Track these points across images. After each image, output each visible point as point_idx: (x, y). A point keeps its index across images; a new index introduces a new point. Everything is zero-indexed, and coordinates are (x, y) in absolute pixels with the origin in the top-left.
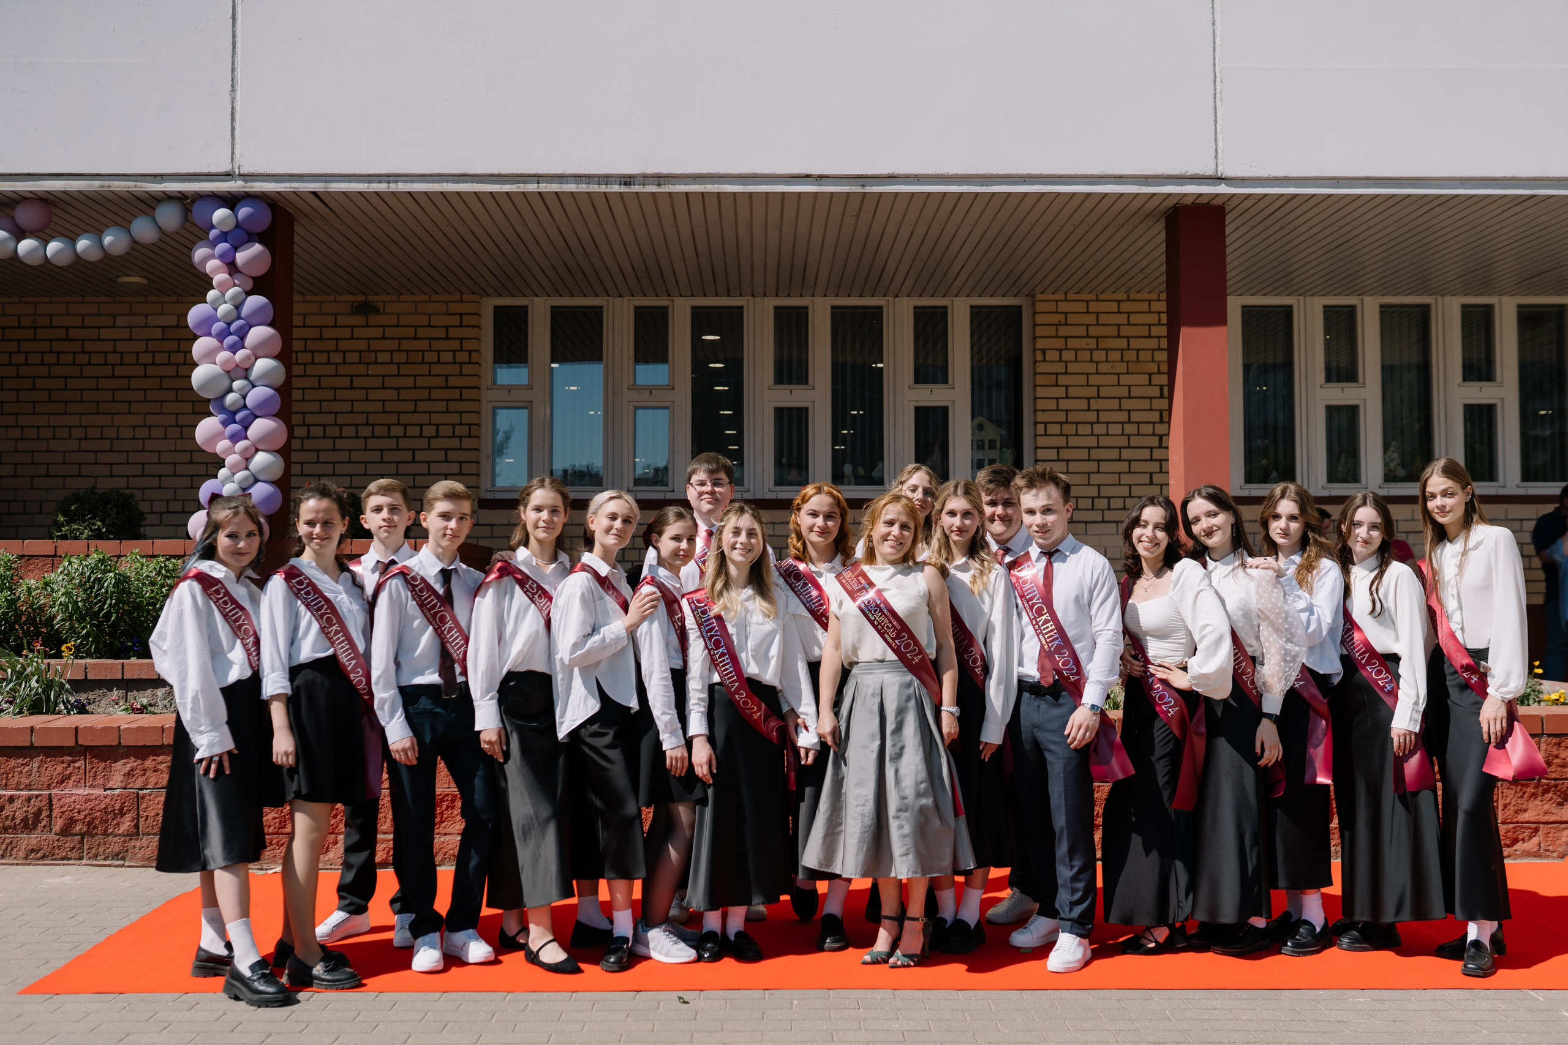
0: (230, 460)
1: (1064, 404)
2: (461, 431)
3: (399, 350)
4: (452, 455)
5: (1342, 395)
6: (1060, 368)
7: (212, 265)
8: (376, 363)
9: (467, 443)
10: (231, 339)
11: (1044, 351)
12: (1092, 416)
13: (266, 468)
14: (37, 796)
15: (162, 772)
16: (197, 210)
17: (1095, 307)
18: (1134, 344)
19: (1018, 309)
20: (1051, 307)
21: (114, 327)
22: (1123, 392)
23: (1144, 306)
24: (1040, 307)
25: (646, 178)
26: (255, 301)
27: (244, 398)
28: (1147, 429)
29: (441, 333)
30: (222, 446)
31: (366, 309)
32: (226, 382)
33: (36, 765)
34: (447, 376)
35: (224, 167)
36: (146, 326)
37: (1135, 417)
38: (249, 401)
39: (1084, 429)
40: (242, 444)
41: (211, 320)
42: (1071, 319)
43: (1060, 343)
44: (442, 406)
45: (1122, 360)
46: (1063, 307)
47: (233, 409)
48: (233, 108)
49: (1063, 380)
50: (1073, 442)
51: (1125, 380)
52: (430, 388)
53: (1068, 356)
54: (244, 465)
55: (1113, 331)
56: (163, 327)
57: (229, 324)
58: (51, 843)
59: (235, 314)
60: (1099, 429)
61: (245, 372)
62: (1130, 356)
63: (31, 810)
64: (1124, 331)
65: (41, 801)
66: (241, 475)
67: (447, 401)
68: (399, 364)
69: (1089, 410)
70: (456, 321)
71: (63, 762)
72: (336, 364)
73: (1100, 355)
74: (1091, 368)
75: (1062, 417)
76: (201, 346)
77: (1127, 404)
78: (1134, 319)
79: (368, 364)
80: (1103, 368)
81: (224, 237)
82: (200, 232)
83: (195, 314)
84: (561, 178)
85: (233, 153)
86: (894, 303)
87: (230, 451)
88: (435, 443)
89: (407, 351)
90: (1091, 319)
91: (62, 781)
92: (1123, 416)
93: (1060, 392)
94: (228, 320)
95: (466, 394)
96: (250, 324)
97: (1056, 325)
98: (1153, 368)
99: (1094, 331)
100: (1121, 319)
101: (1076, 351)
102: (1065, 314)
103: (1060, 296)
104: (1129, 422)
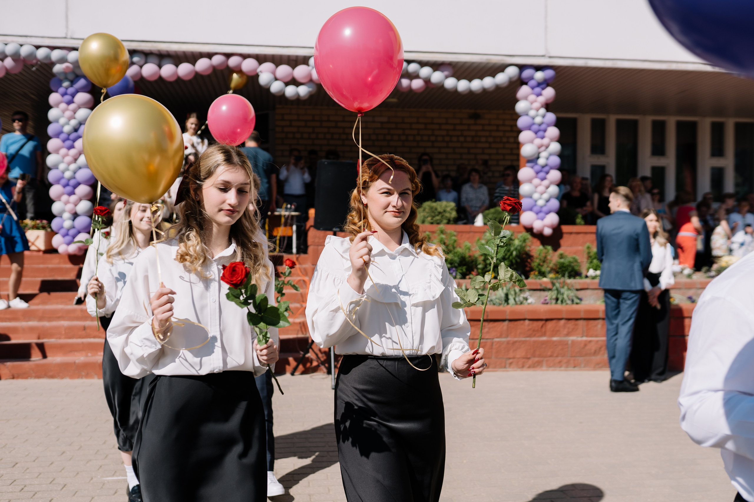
35: (542, 52)
38: (549, 163)
54: (545, 191)
57: (539, 126)
59: (542, 122)
72: (462, 142)
79: (476, 142)
85: (546, 46)
89: (494, 137)
96: (549, 125)
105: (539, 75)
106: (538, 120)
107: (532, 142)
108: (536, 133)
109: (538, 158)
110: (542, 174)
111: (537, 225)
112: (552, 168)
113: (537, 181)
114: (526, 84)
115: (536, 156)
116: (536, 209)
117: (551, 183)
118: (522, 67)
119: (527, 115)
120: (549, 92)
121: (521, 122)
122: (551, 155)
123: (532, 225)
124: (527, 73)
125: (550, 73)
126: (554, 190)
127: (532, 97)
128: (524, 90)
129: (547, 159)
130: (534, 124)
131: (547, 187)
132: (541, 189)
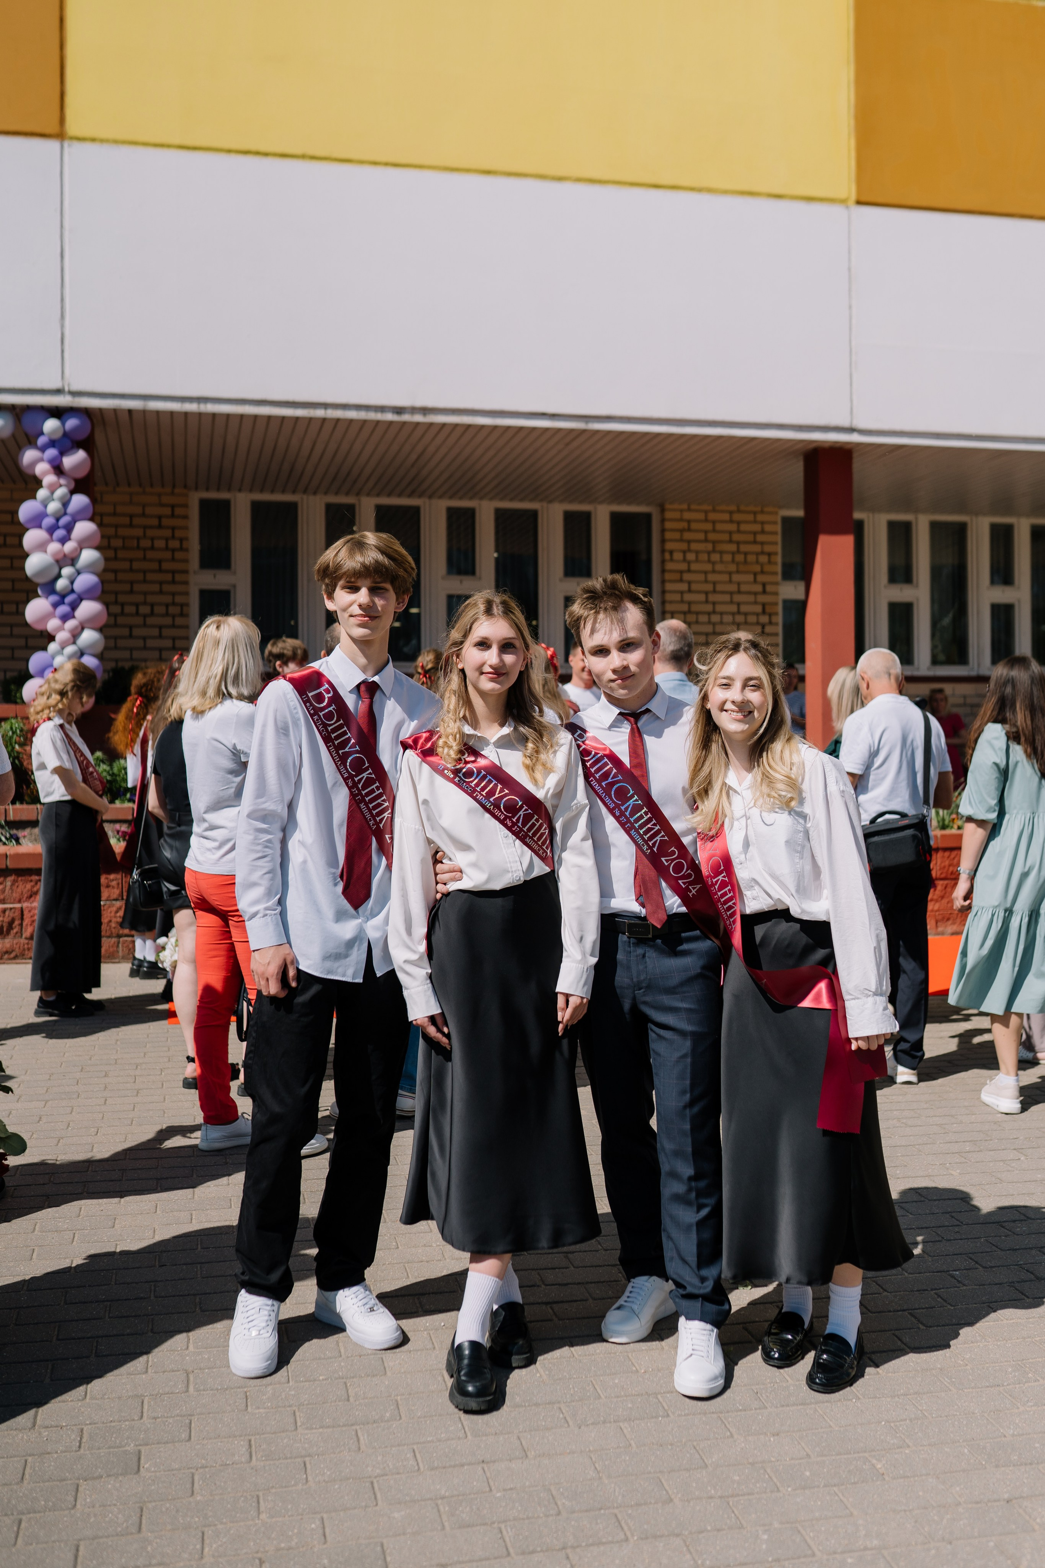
0: (61, 636)
1: (688, 597)
2: (173, 610)
4: (165, 632)
5: (901, 594)
6: (684, 566)
7: (42, 468)
9: (179, 621)
10: (60, 533)
11: (671, 552)
12: (709, 608)
13: (92, 645)
14: (11, 909)
15: (113, 887)
16: (28, 420)
17: (712, 516)
18: (743, 548)
19: (648, 517)
20: (677, 515)
22: (734, 588)
23: (750, 517)
24: (668, 515)
25: (414, 410)
26: (80, 500)
27: (72, 583)
28: (752, 619)
29: (155, 522)
30: (52, 624)
32: (56, 570)
33: (9, 884)
34: (160, 561)
35: (56, 384)
37: (744, 608)
38: (77, 586)
39: (703, 618)
40: (71, 624)
41: (41, 516)
42: (694, 526)
43: (684, 546)
44: (156, 588)
45: (733, 561)
46: (687, 515)
47: (64, 593)
49: (686, 577)
51: (736, 578)
52: (144, 572)
53: (691, 556)
54: (72, 640)
55: (726, 537)
57: (58, 520)
58: (22, 945)
59: (63, 511)
60: (715, 618)
61: (72, 560)
62: (740, 558)
63: (7, 919)
64: (736, 537)
65: (14, 913)
66: (70, 649)
67: (161, 583)
68: (116, 549)
69: (707, 602)
70: (168, 511)
71: (31, 881)
73: (715, 557)
74: (708, 567)
75: (685, 607)
76: (31, 538)
77: (737, 598)
78: (743, 527)
80: (719, 567)
81: (52, 443)
82: (30, 440)
83: (26, 510)
84: (345, 407)
85: (63, 372)
86: (548, 508)
87: (61, 629)
88: (150, 621)
89: (123, 538)
90: (709, 526)
91: (31, 896)
92: (734, 608)
93: (684, 587)
94: (58, 516)
95: (178, 577)
96: (77, 517)
97: (682, 531)
98: (758, 568)
99: (712, 536)
100: (733, 527)
101: (697, 552)
102: (689, 522)
103: (685, 506)
104: (739, 612)
105: (51, 425)
106: (53, 507)
107: (42, 547)
108: (51, 530)
109: (57, 578)
112: (84, 597)
114: (31, 443)
117: (84, 624)
118: (17, 412)
122: (80, 571)
125: (73, 423)
126: (91, 637)
128: (30, 454)
130: (46, 515)
131: (77, 633)
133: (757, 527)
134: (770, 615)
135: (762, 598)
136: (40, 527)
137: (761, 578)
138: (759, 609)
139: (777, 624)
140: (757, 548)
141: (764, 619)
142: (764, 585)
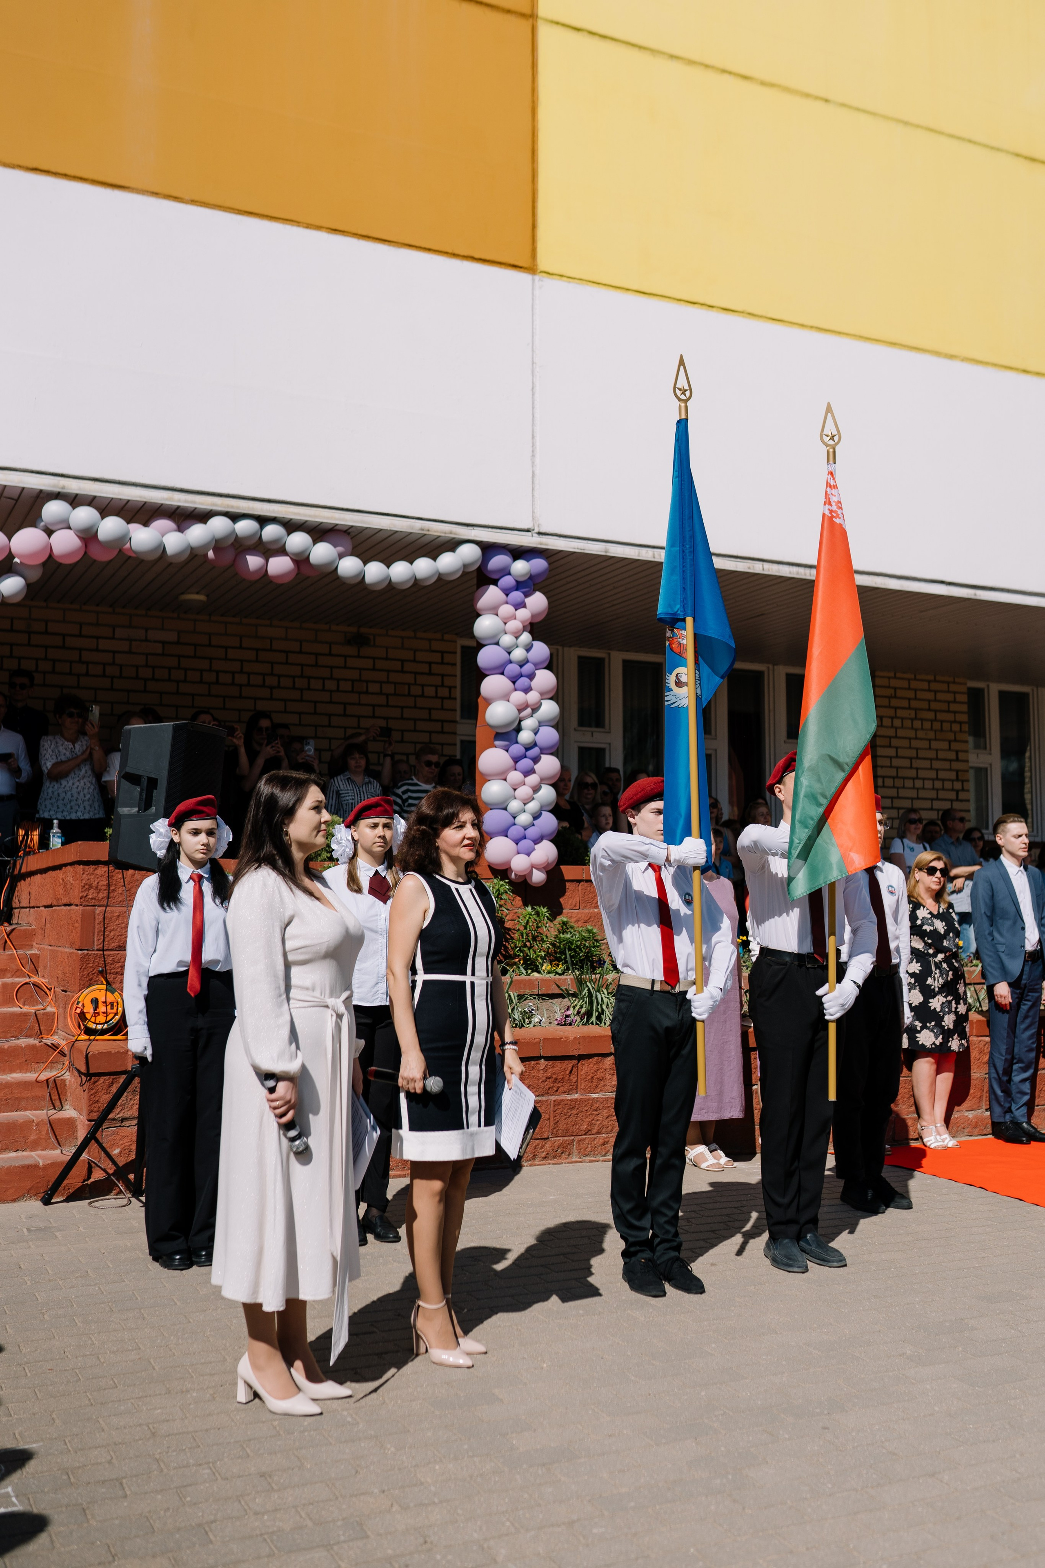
1: (896, 762)
3: (388, 682)
6: (892, 732)
8: (367, 692)
10: (523, 681)
12: (913, 773)
16: (497, 558)
17: (914, 684)
18: (940, 716)
21: (113, 638)
22: (932, 754)
23: (945, 687)
27: (534, 735)
28: (948, 785)
29: (425, 668)
31: (359, 640)
32: (519, 721)
34: (430, 709)
35: (525, 523)
36: (146, 640)
38: (539, 739)
39: (909, 783)
41: (505, 662)
42: (900, 693)
43: (892, 712)
45: (932, 729)
46: (894, 683)
47: (527, 746)
48: (533, 473)
49: (894, 742)
50: (902, 793)
51: (934, 745)
52: (415, 720)
53: (897, 723)
54: (532, 797)
55: (926, 705)
56: (164, 643)
57: (521, 667)
59: (526, 659)
60: (919, 784)
61: (533, 711)
62: (937, 725)
64: (934, 705)
67: (430, 732)
68: (387, 695)
69: (911, 767)
70: (437, 657)
72: (331, 691)
73: (917, 724)
74: (912, 734)
75: (893, 772)
76: (491, 685)
77: (937, 764)
78: (940, 696)
79: (360, 693)
80: (921, 734)
81: (519, 585)
85: (533, 512)
86: (774, 670)
89: (395, 684)
90: (912, 694)
92: (933, 774)
93: (891, 752)
94: (521, 663)
96: (538, 666)
97: (890, 697)
98: (951, 736)
99: (914, 704)
100: (931, 696)
101: (902, 719)
102: (895, 689)
103: (892, 674)
104: (937, 779)
105: (520, 567)
106: (518, 654)
107: (506, 697)
108: (514, 680)
109: (518, 729)
110: (525, 763)
111: (519, 864)
112: (543, 751)
113: (515, 776)
114: (495, 582)
115: (515, 725)
116: (512, 831)
117: (543, 780)
118: (488, 549)
119: (497, 644)
120: (538, 601)
121: (486, 657)
122: (541, 724)
123: (509, 863)
124: (498, 561)
125: (539, 564)
126: (547, 793)
127: (506, 610)
128: (492, 594)
129: (536, 733)
130: (511, 662)
131: (536, 789)
132: (524, 791)
133: (950, 697)
134: (963, 781)
135: (956, 765)
136: (502, 674)
137: (955, 746)
138: (953, 775)
139: (968, 791)
140: (950, 717)
141: (958, 785)
142: (957, 752)
